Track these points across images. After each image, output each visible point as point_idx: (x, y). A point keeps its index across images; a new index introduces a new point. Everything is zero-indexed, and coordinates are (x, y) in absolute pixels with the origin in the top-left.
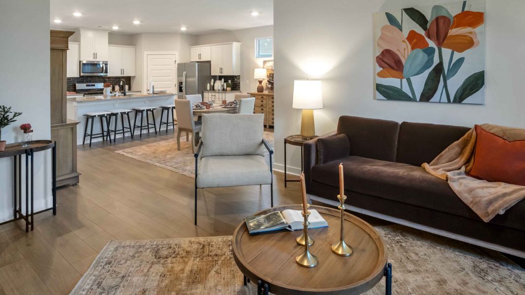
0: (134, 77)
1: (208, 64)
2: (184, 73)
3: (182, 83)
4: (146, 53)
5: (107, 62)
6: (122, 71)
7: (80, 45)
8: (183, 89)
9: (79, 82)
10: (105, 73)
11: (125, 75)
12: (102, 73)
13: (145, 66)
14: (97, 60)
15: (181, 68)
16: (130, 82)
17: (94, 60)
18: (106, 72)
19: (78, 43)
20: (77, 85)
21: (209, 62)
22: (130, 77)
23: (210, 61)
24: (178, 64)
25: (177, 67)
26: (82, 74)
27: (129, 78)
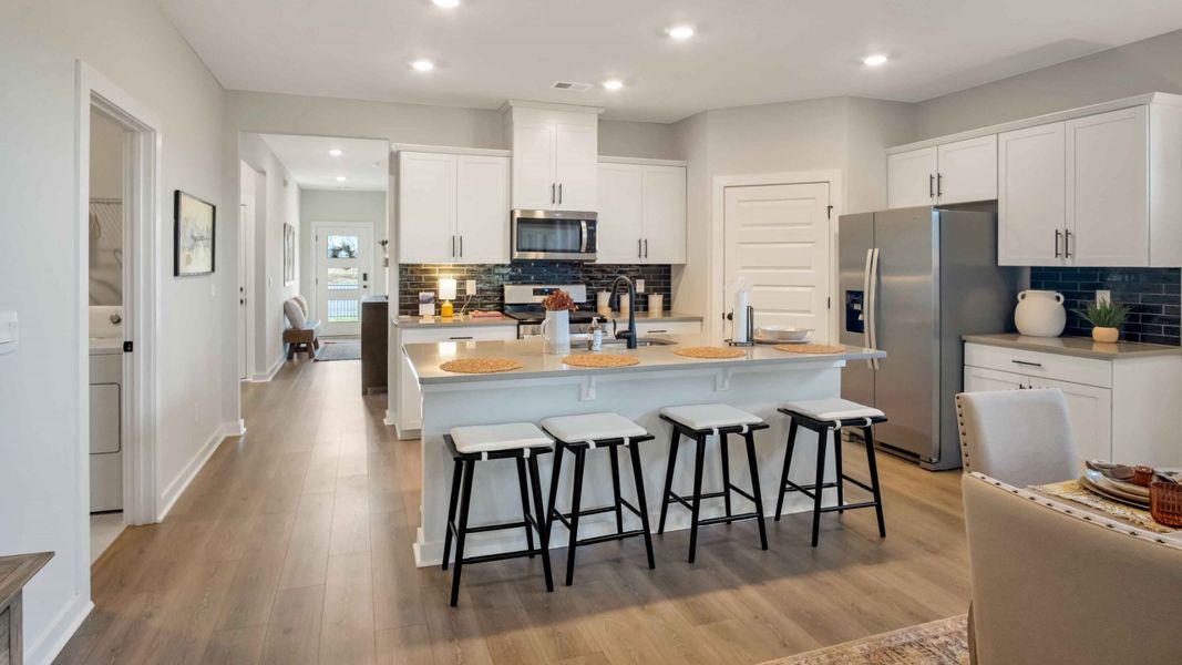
0: (681, 267)
1: (984, 216)
2: (872, 254)
3: (860, 294)
4: (719, 181)
5: (595, 214)
6: (643, 245)
7: (511, 157)
8: (868, 317)
9: (514, 280)
10: (587, 251)
11: (653, 259)
12: (579, 251)
13: (717, 227)
14: (563, 208)
15: (857, 234)
16: (669, 284)
17: (555, 207)
18: (591, 248)
19: (507, 152)
20: (508, 288)
21: (990, 207)
22: (670, 266)
23: (995, 203)
24: (842, 219)
25: (836, 229)
26: (517, 255)
27: (667, 268)
